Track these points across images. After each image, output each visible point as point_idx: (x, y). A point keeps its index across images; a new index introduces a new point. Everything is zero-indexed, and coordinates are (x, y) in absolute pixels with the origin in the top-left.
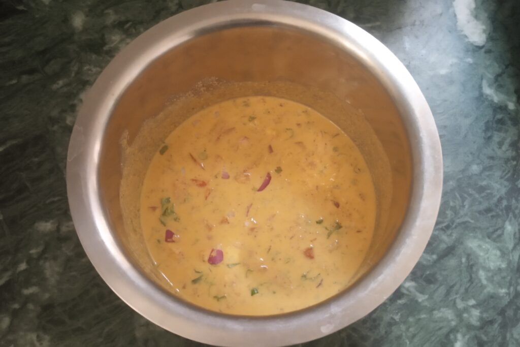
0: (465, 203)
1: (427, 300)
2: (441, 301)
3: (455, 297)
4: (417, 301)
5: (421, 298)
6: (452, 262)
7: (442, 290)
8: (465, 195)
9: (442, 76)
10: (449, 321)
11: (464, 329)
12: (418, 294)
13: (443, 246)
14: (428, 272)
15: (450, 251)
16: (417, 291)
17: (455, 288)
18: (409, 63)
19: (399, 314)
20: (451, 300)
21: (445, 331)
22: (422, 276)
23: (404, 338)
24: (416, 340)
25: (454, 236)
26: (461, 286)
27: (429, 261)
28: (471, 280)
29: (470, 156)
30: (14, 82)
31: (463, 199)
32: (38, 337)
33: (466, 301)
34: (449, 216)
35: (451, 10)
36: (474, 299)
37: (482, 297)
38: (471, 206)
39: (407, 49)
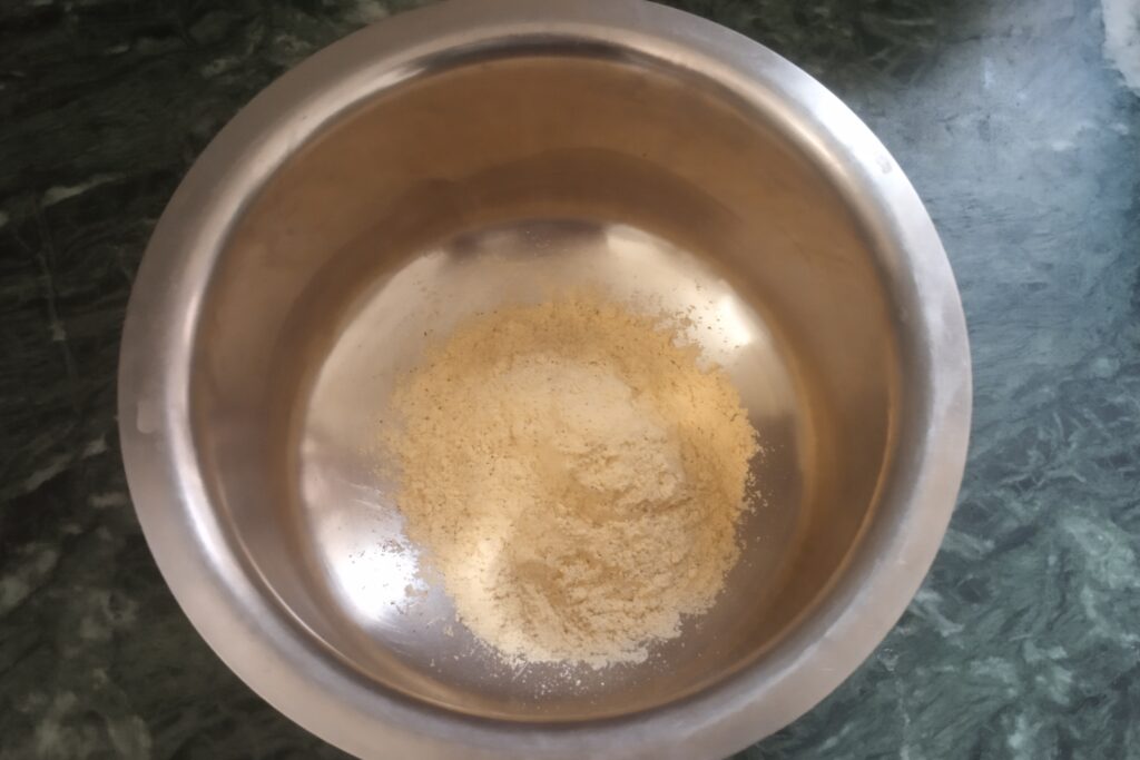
0: (1072, 438)
1: (961, 634)
2: (992, 641)
3: (1022, 637)
4: (938, 635)
5: (948, 629)
6: (1026, 561)
7: (996, 618)
8: (1074, 421)
9: (1056, 154)
10: (1005, 687)
11: (1034, 709)
12: (942, 620)
13: (1011, 524)
14: (970, 576)
15: (1025, 537)
16: (941, 613)
17: (1026, 618)
18: (988, 117)
19: (897, 657)
20: (1015, 642)
21: (992, 705)
22: (957, 581)
23: (900, 708)
24: (925, 717)
25: (1039, 505)
26: (1039, 614)
27: (977, 552)
28: (1063, 606)
29: (1096, 338)
30: (121, 49)
31: (1069, 430)
32: (112, 599)
33: (1046, 648)
34: (1032, 461)
35: (1094, 13)
36: (1064, 646)
37: (1081, 645)
38: (1083, 445)
39: (987, 86)
